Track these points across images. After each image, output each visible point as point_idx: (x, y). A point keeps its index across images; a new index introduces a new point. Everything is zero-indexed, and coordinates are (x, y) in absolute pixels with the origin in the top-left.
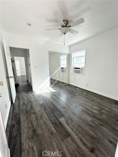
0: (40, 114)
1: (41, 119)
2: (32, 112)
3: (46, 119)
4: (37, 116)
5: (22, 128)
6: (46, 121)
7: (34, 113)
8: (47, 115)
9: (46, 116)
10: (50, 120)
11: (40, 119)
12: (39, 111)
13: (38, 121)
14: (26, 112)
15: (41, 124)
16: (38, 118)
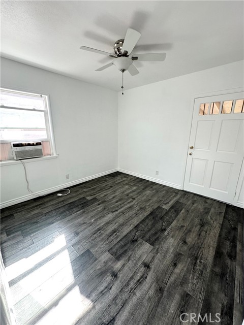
0: (177, 232)
1: (184, 226)
2: (185, 248)
3: (178, 221)
4: (186, 234)
5: (216, 241)
6: (181, 219)
7: (185, 242)
8: (171, 223)
9: (174, 223)
10: (176, 216)
11: (185, 228)
12: (172, 237)
13: (189, 228)
14: (196, 258)
15: (189, 223)
16: (186, 231)
